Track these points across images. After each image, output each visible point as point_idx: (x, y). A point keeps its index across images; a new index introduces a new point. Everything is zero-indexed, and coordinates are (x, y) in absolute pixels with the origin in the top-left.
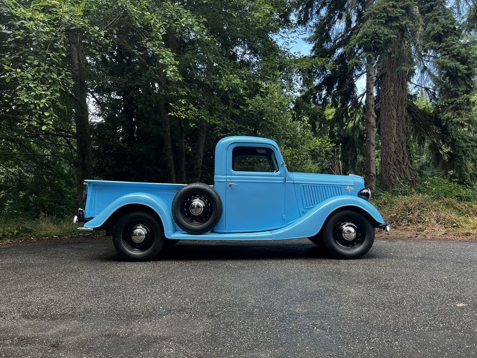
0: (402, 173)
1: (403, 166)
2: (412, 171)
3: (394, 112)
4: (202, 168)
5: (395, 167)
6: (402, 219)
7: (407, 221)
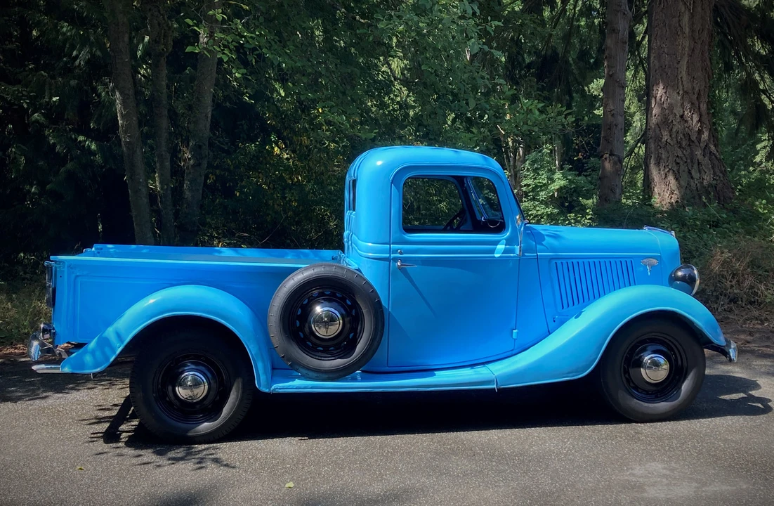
0: (696, 166)
1: (699, 153)
2: (716, 162)
3: (686, 19)
4: (211, 145)
5: (680, 154)
6: (717, 298)
7: (727, 301)
